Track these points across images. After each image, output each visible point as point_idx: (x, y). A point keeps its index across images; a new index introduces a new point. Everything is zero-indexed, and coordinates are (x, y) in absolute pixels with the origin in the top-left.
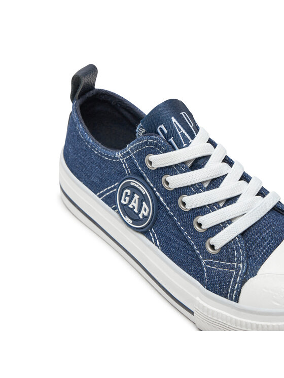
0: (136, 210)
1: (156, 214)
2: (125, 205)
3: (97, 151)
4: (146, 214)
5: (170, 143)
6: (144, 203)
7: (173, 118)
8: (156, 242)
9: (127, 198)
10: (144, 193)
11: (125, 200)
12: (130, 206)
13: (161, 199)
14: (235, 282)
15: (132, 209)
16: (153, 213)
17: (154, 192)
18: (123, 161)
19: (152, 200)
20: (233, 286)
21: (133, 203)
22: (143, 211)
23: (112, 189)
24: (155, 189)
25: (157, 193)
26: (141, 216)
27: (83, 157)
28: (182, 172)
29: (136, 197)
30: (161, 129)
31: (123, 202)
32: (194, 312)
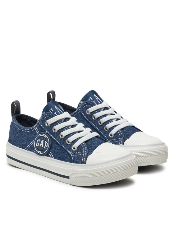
0: (43, 146)
1: (51, 144)
2: (38, 147)
3: (25, 130)
4: (47, 146)
5: (55, 114)
6: (46, 142)
7: (55, 106)
8: (52, 156)
9: (39, 143)
10: (46, 137)
11: (38, 145)
12: (40, 146)
13: (53, 137)
14: (84, 157)
15: (41, 147)
16: (50, 144)
17: (50, 135)
18: (36, 129)
19: (49, 139)
20: (84, 159)
21: (41, 144)
22: (45, 145)
23: (32, 144)
24: (50, 134)
25: (51, 136)
26: (45, 148)
27: (18, 136)
28: (60, 123)
29: (42, 140)
30: (51, 110)
31: (37, 146)
32: (69, 176)
